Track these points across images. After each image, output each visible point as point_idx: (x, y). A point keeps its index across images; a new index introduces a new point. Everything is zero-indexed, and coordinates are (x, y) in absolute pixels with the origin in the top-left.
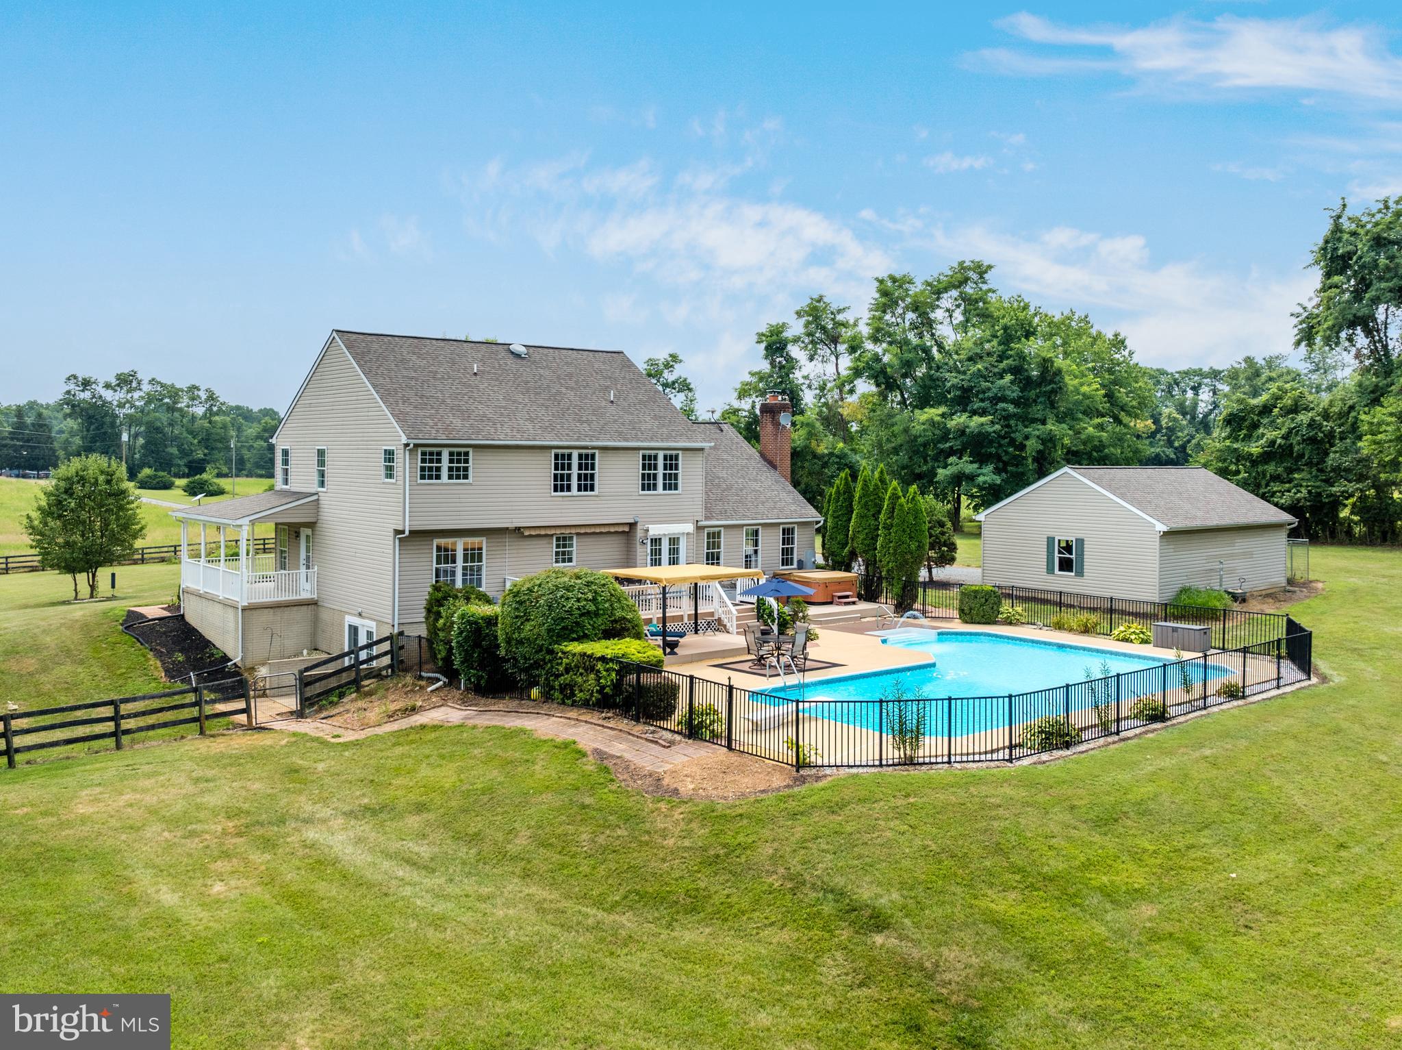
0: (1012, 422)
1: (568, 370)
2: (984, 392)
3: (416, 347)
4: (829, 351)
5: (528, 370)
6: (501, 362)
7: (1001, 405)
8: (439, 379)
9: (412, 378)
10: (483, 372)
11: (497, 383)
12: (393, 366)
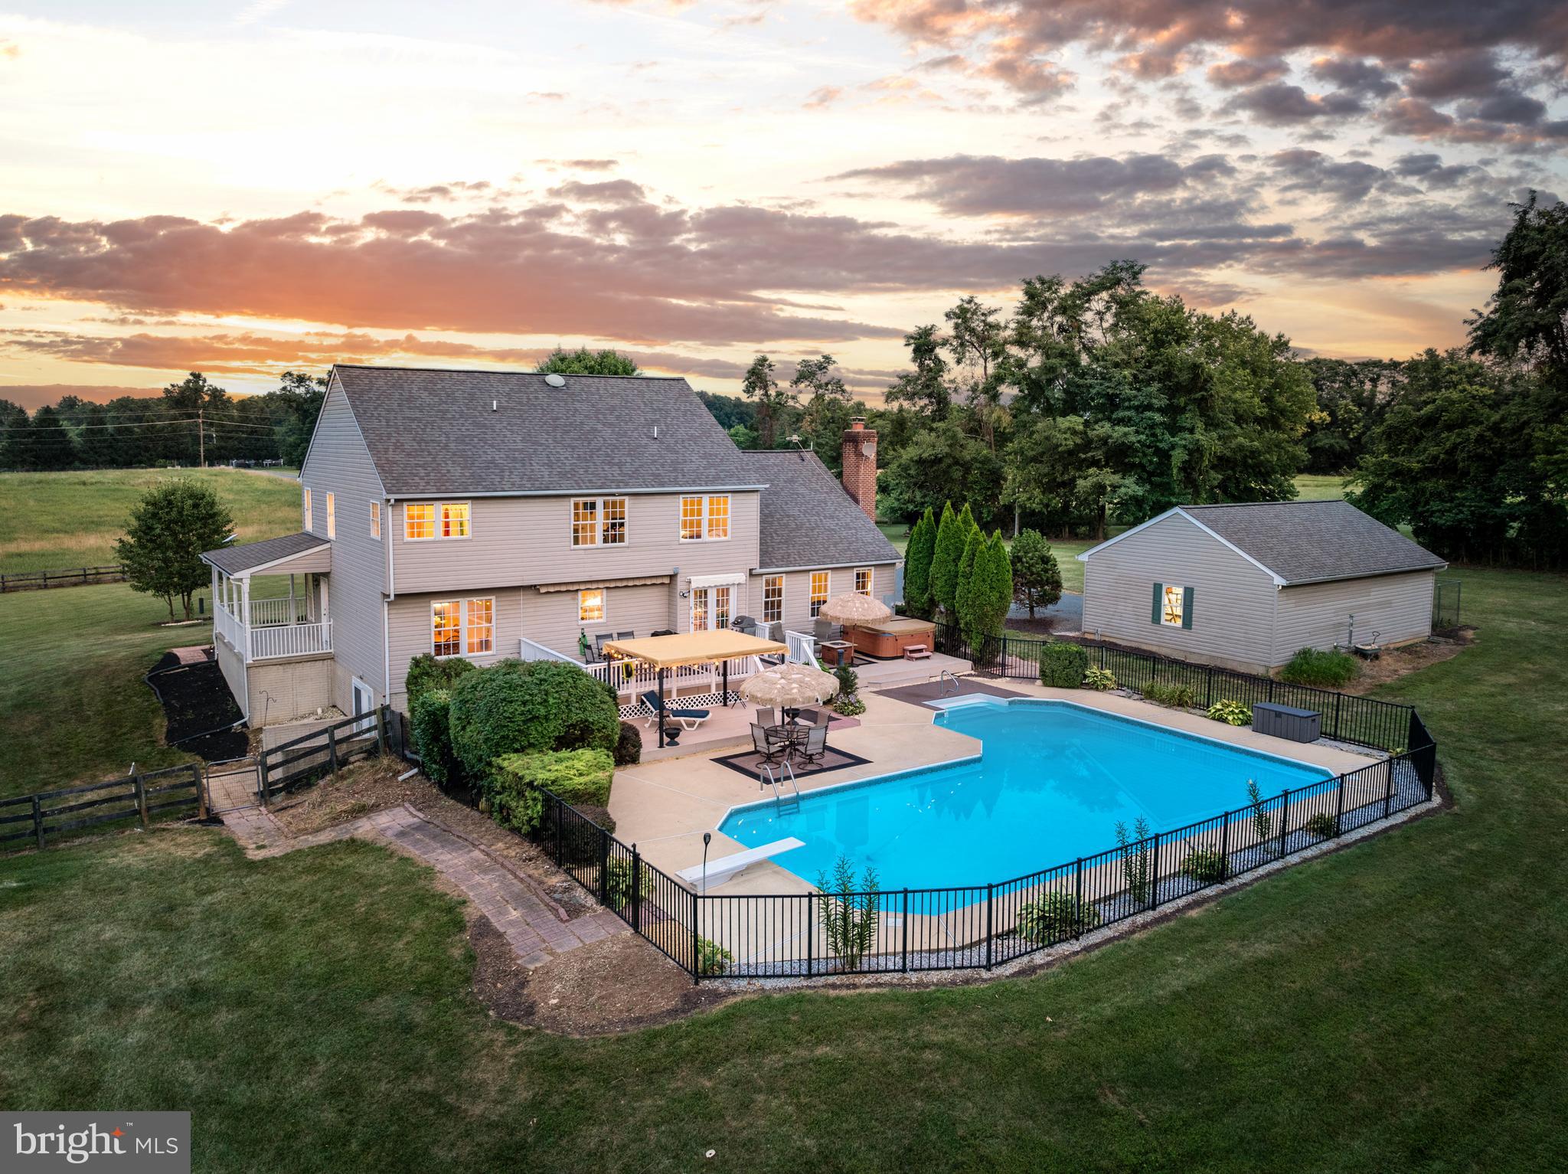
0: (1158, 431)
1: (612, 403)
2: (1130, 400)
3: (431, 382)
4: (978, 354)
5: (562, 404)
6: (531, 396)
7: (1148, 414)
8: (449, 419)
9: (413, 420)
10: (505, 409)
11: (519, 422)
12: (395, 406)
